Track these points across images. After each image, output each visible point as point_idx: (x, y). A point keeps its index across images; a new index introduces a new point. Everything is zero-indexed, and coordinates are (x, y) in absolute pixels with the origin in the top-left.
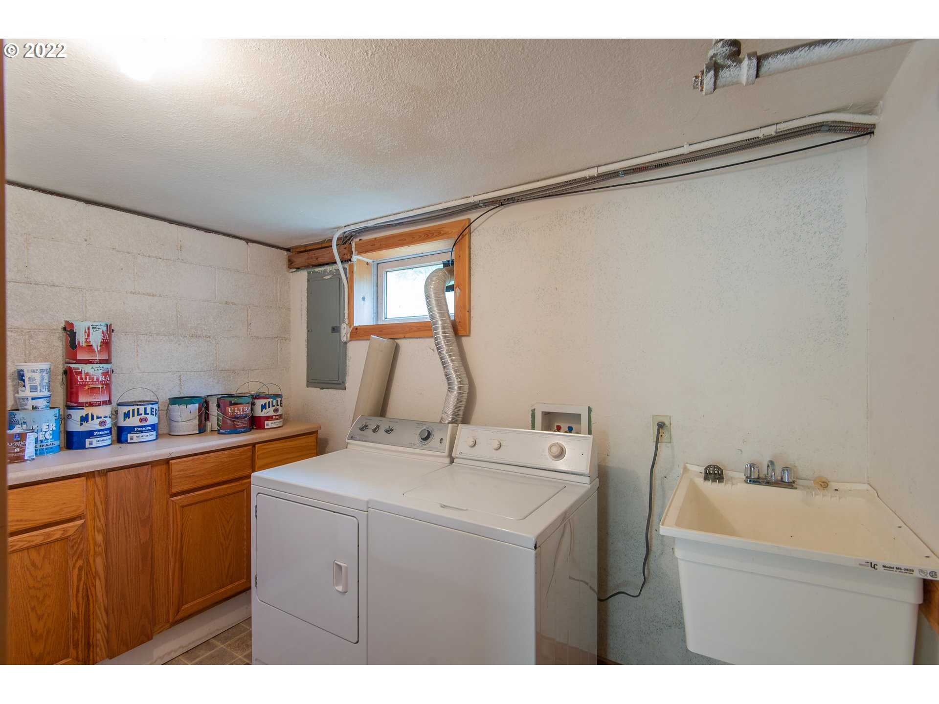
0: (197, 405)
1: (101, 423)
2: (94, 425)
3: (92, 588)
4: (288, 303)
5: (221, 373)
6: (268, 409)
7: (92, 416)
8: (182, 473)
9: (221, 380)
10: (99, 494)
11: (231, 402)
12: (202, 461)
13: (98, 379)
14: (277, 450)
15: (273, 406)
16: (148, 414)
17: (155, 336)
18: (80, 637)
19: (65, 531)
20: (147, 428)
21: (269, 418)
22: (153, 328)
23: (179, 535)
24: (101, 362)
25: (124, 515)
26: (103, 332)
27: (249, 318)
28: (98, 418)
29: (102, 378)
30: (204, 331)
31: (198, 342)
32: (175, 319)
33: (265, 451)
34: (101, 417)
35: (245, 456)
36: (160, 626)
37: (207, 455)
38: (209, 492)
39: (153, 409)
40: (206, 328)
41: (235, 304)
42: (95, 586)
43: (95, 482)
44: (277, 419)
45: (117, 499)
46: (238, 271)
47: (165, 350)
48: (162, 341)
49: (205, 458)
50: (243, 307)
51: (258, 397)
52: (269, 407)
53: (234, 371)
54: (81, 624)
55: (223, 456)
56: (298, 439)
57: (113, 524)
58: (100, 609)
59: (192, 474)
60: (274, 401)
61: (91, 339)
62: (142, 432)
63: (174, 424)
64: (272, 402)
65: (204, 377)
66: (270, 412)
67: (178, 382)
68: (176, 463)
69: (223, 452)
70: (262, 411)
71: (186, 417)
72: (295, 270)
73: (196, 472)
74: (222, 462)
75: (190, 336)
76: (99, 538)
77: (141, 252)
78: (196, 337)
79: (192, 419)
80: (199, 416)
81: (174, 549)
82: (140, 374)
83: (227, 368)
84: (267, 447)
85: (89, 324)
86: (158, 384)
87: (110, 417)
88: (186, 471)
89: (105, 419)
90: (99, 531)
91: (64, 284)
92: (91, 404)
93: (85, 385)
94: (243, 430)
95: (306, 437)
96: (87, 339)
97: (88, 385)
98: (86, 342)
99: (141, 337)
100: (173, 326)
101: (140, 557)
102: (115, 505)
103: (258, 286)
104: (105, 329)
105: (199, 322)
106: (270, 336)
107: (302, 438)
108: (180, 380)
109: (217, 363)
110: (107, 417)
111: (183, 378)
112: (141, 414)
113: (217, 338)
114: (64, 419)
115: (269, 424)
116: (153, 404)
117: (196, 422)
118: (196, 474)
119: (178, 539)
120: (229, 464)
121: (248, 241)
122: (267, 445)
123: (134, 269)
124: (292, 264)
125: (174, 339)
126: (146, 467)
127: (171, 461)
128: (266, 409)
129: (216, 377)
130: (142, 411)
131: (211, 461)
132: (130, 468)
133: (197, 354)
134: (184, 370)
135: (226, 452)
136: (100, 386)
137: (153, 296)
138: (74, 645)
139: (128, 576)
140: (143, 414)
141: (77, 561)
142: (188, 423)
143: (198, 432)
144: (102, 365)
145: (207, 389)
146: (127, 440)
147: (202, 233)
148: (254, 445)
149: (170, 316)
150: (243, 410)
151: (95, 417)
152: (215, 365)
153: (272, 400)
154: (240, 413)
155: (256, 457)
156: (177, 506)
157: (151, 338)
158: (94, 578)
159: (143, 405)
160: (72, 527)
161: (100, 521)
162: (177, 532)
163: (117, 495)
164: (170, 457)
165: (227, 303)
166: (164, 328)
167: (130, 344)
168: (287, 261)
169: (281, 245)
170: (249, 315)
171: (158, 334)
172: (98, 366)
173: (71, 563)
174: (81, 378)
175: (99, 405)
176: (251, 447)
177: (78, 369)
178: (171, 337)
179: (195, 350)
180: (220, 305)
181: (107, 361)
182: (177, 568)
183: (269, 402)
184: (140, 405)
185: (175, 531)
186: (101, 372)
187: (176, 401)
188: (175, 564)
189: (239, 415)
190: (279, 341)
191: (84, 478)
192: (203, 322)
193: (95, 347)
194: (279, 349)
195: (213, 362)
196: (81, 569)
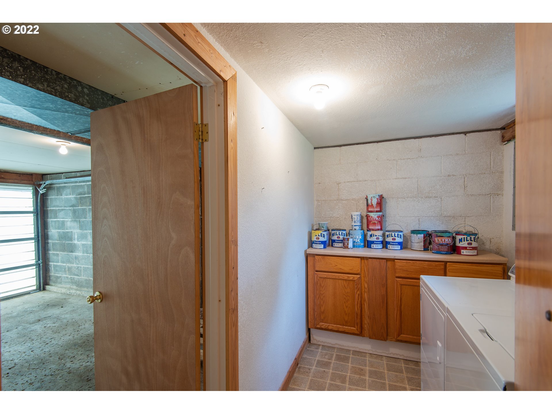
0: (422, 235)
1: (377, 238)
2: (374, 239)
3: (363, 305)
4: (501, 168)
5: (444, 218)
6: (463, 242)
7: (374, 235)
8: (401, 267)
9: (444, 222)
10: (366, 267)
11: (437, 235)
12: (412, 264)
13: (375, 219)
14: (464, 269)
15: (467, 240)
16: (396, 237)
17: (406, 198)
18: (358, 322)
19: (354, 278)
20: (395, 243)
21: (465, 248)
22: (405, 195)
23: (400, 298)
24: (377, 212)
25: (375, 279)
26: (377, 199)
27: (466, 183)
28: (376, 236)
29: (377, 219)
30: (433, 194)
31: (430, 200)
32: (416, 189)
33: (454, 268)
34: (377, 236)
35: (440, 268)
36: (391, 338)
37: (415, 261)
38: (416, 282)
39: (399, 234)
40: (435, 192)
41: (456, 176)
42: (364, 305)
43: (364, 261)
44: (471, 250)
45: (372, 271)
46: (457, 154)
47: (411, 205)
48: (410, 201)
49: (413, 263)
50: (460, 176)
51: (458, 233)
52: (464, 241)
53: (454, 217)
54: (359, 317)
55: (424, 264)
56: (484, 266)
57: (370, 281)
58: (366, 315)
59: (406, 270)
60: (468, 238)
61: (373, 202)
62: (393, 245)
63: (412, 244)
64: (467, 238)
65: (433, 220)
66: (464, 244)
67: (418, 222)
68: (398, 262)
69: (425, 262)
70: (459, 243)
71: (418, 240)
72: (506, 142)
73: (408, 269)
74: (424, 267)
75: (425, 197)
76: (366, 286)
77: (400, 158)
78: (429, 197)
79: (420, 242)
80: (424, 241)
81: (397, 304)
82: (399, 217)
83: (449, 215)
84: (456, 266)
85: (372, 195)
86: (408, 223)
87: (381, 236)
88: (403, 267)
89: (379, 237)
90: (366, 282)
91: (369, 180)
92: (373, 230)
93: (371, 222)
94: (444, 253)
95: (492, 266)
96: (371, 202)
97: (372, 221)
98: (371, 203)
99: (399, 200)
100: (415, 193)
101: (381, 301)
102: (371, 273)
103: (473, 161)
104: (378, 197)
105: (431, 189)
106: (483, 193)
107: (487, 266)
108: (419, 221)
109: (442, 212)
110: (379, 236)
111: (420, 220)
112: (393, 236)
113: (442, 197)
114: (365, 236)
115: (464, 252)
116: (398, 232)
117: (422, 244)
118: (408, 270)
119: (399, 300)
120: (428, 270)
121: (465, 133)
122: (456, 264)
123: (396, 167)
124: (504, 139)
125: (416, 200)
126: (384, 260)
127: (395, 260)
128: (462, 242)
129: (441, 220)
130: (393, 235)
131: (417, 265)
132: (377, 259)
133: (429, 207)
134: (421, 216)
135: (426, 263)
136: (376, 222)
137: (406, 178)
138: (356, 324)
139: (376, 307)
140: (394, 236)
141: (357, 291)
142: (418, 244)
143: (423, 250)
144: (377, 213)
145: (435, 227)
146: (388, 248)
147: (433, 138)
148: (446, 262)
149: (414, 187)
150: (445, 241)
151: (375, 236)
152: (440, 213)
153: (466, 236)
154: (443, 242)
155: (448, 270)
156: (398, 283)
157: (404, 200)
158: (364, 301)
159: (393, 232)
160: (356, 277)
161: (366, 278)
162: (398, 296)
163: (372, 270)
164: (394, 258)
165: (449, 176)
166: (411, 194)
167: (394, 203)
168: (501, 137)
169: (495, 128)
170: (466, 181)
171: (407, 198)
172: (375, 213)
173: (356, 291)
174: (370, 219)
175: (376, 230)
176: (443, 263)
177: (369, 214)
178: (414, 199)
179: (428, 205)
180: (444, 177)
181: (380, 211)
182: (398, 313)
183: (464, 238)
184: (392, 232)
185: (397, 296)
186: (376, 216)
187: (414, 232)
188: (397, 311)
189: (442, 243)
190: (491, 196)
191: (360, 259)
192: (433, 189)
193: (374, 205)
194: (492, 202)
195: (439, 211)
196: (359, 295)
